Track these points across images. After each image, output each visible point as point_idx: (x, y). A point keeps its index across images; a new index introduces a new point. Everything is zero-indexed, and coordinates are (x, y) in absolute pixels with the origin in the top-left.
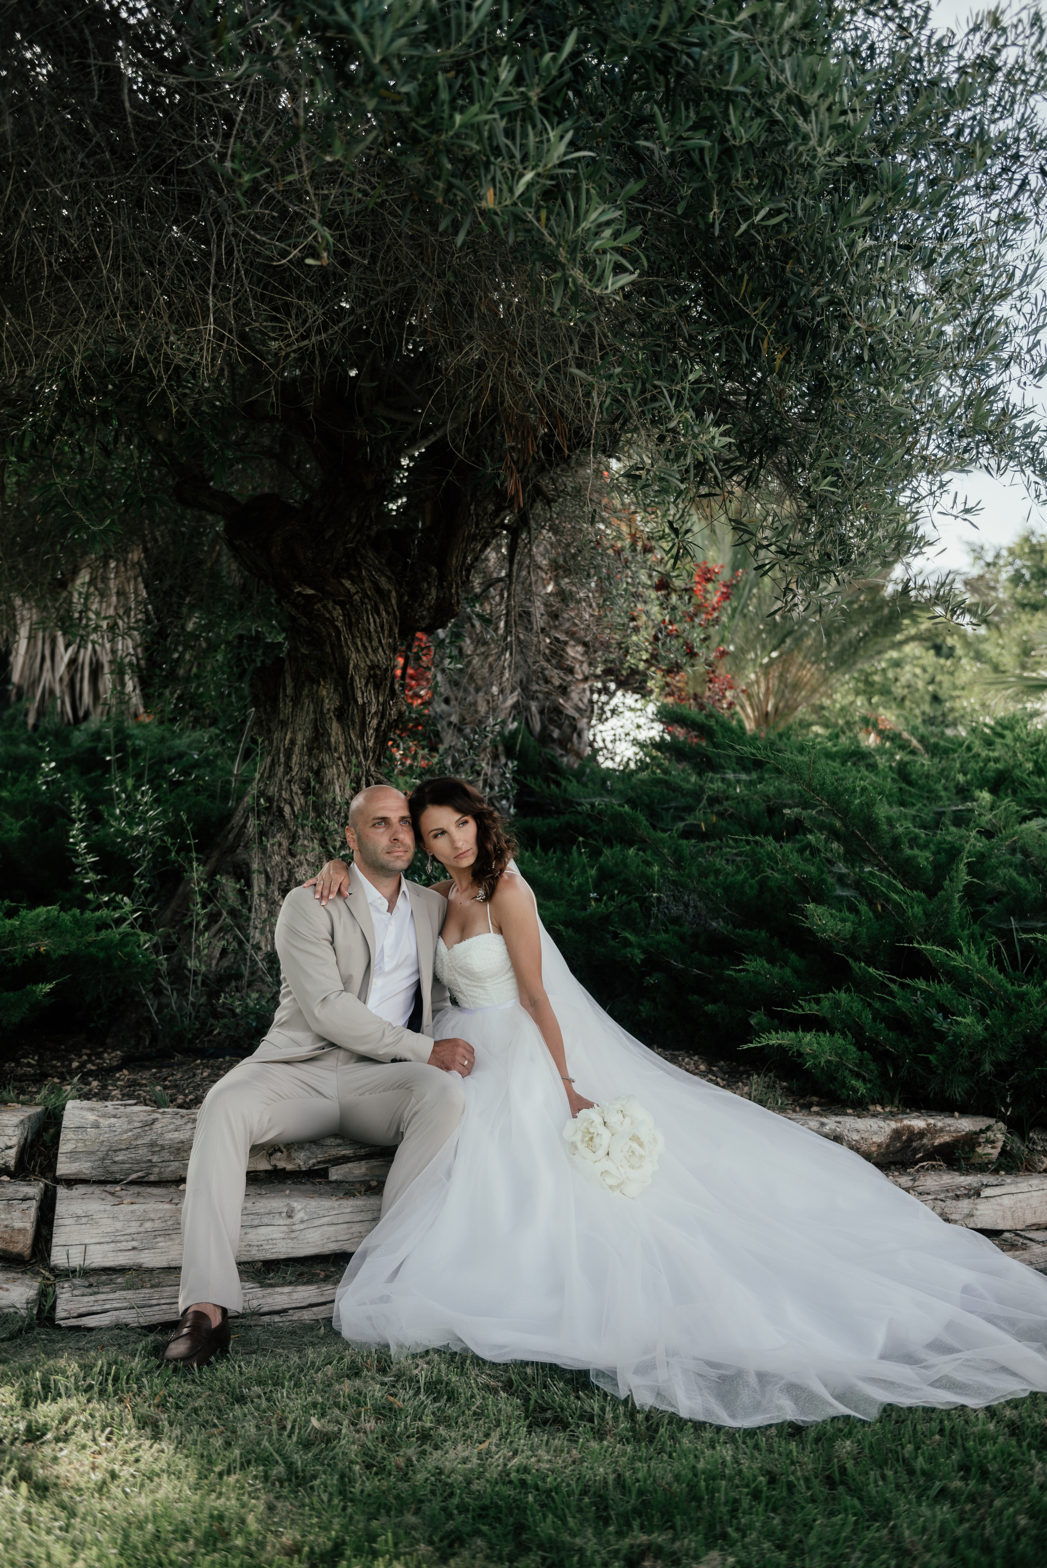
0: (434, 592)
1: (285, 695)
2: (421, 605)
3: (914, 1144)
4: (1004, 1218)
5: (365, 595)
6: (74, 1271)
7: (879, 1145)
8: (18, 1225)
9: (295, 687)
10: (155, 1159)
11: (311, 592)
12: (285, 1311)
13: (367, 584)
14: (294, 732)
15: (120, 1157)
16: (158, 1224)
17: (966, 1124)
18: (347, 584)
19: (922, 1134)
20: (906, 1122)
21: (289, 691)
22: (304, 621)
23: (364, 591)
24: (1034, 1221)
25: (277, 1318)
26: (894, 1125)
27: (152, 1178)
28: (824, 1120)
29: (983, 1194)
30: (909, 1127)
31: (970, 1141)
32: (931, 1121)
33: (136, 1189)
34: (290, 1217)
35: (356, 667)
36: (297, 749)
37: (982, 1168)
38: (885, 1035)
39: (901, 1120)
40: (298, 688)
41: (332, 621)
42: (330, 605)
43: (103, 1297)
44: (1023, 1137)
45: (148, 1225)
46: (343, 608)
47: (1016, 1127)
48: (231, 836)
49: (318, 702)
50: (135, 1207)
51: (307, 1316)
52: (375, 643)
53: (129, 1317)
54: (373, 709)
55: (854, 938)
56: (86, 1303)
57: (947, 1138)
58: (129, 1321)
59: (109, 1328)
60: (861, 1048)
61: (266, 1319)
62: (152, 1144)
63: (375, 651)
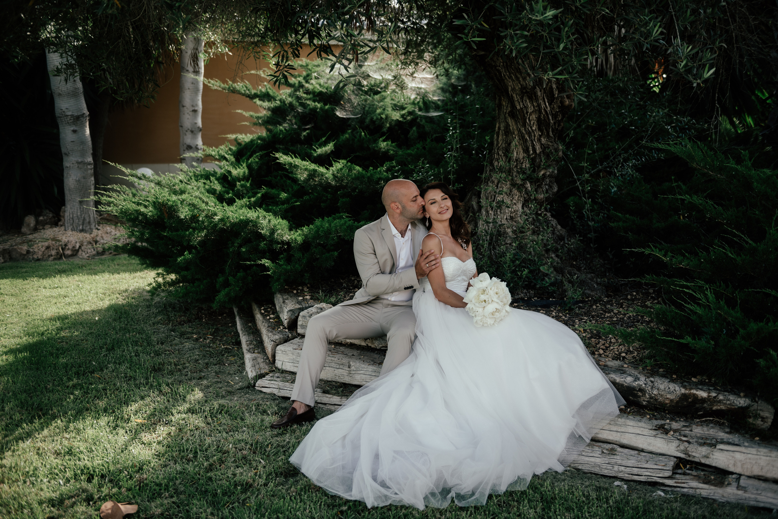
3: (697, 406)
4: (734, 465)
7: (671, 401)
12: (325, 404)
19: (703, 400)
24: (760, 474)
26: (683, 391)
29: (718, 447)
30: (694, 394)
32: (713, 395)
34: (350, 368)
35: (513, 89)
39: (688, 388)
43: (273, 382)
53: (276, 391)
56: (267, 383)
57: (724, 407)
58: (275, 393)
59: (269, 394)
63: (525, 79)
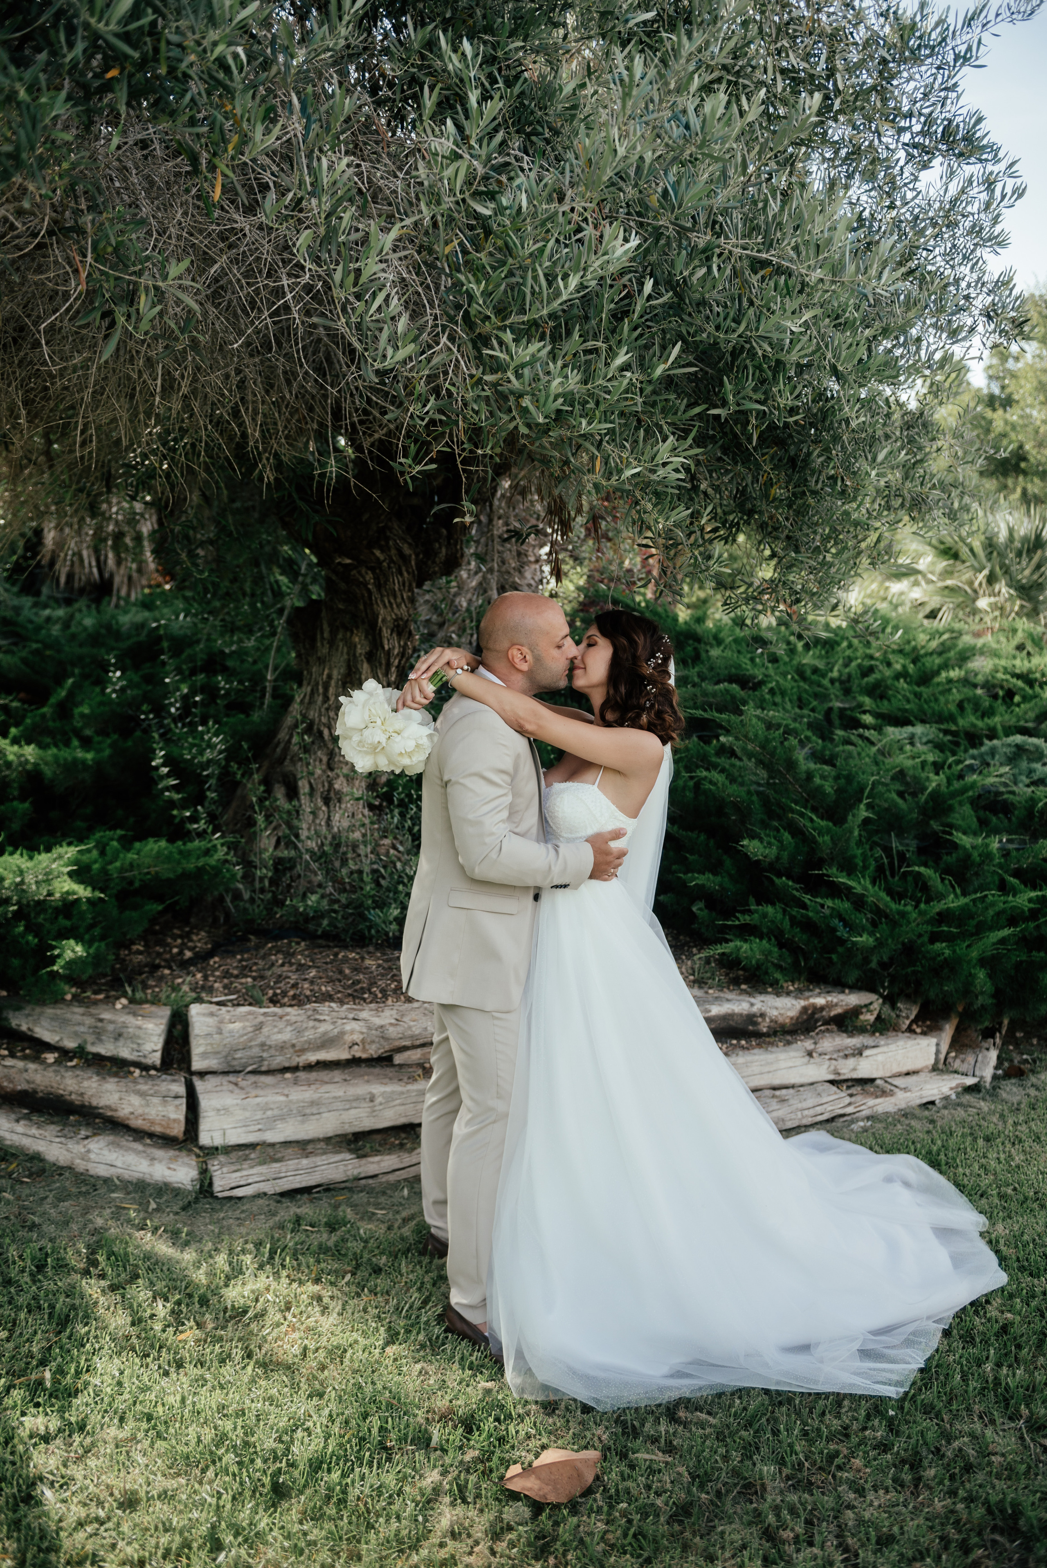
0: (444, 550)
1: (323, 638)
2: (434, 562)
3: (816, 1016)
5: (392, 561)
6: (217, 1149)
8: (173, 1116)
9: (331, 632)
10: (265, 1055)
11: (348, 561)
13: (393, 552)
14: (330, 669)
15: (239, 1055)
16: (276, 1112)
17: (852, 999)
18: (378, 553)
19: (822, 1008)
20: (812, 1000)
21: (326, 635)
22: (343, 586)
23: (390, 557)
24: (898, 1070)
25: (370, 1181)
26: (803, 1003)
27: (264, 1069)
28: (752, 1000)
29: (864, 1054)
30: (813, 1003)
31: (856, 1012)
32: (829, 999)
33: (252, 1078)
34: (372, 1101)
35: (384, 620)
36: (333, 683)
37: (862, 1030)
38: (799, 937)
39: (808, 998)
40: (334, 632)
41: (365, 584)
42: (363, 571)
43: (245, 1173)
44: (893, 1007)
45: (269, 1113)
46: (374, 572)
47: (890, 1000)
48: (279, 750)
49: (352, 647)
50: (259, 1100)
51: (392, 1178)
52: (399, 600)
53: (269, 1188)
54: (396, 651)
55: (778, 858)
56: (235, 1178)
57: (839, 1010)
60: (780, 948)
61: (363, 1182)
62: (263, 1045)
63: (398, 606)
